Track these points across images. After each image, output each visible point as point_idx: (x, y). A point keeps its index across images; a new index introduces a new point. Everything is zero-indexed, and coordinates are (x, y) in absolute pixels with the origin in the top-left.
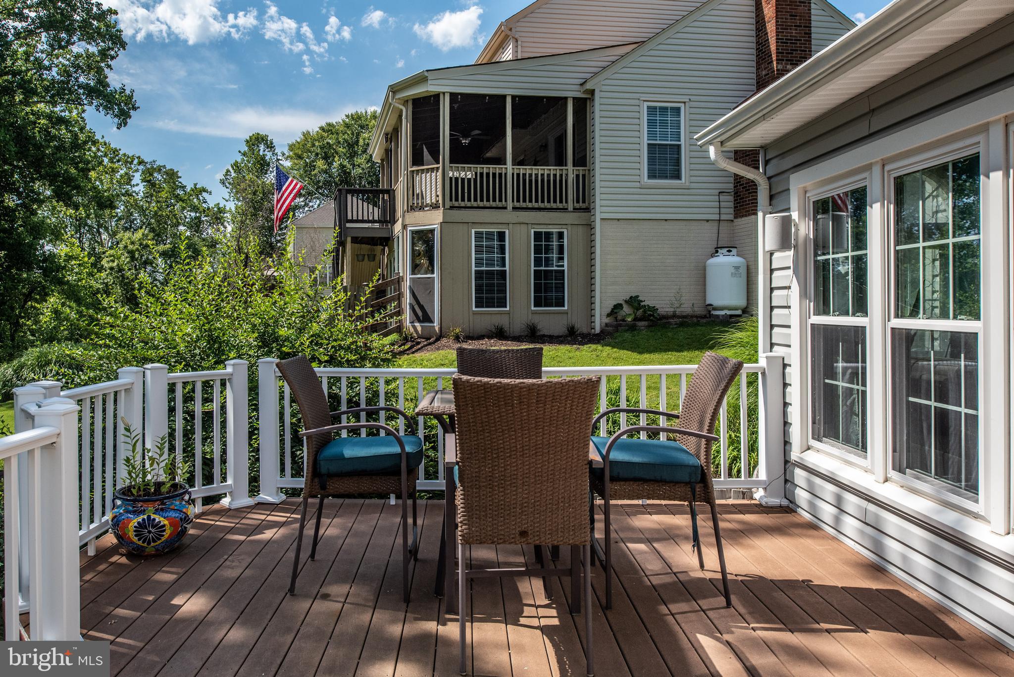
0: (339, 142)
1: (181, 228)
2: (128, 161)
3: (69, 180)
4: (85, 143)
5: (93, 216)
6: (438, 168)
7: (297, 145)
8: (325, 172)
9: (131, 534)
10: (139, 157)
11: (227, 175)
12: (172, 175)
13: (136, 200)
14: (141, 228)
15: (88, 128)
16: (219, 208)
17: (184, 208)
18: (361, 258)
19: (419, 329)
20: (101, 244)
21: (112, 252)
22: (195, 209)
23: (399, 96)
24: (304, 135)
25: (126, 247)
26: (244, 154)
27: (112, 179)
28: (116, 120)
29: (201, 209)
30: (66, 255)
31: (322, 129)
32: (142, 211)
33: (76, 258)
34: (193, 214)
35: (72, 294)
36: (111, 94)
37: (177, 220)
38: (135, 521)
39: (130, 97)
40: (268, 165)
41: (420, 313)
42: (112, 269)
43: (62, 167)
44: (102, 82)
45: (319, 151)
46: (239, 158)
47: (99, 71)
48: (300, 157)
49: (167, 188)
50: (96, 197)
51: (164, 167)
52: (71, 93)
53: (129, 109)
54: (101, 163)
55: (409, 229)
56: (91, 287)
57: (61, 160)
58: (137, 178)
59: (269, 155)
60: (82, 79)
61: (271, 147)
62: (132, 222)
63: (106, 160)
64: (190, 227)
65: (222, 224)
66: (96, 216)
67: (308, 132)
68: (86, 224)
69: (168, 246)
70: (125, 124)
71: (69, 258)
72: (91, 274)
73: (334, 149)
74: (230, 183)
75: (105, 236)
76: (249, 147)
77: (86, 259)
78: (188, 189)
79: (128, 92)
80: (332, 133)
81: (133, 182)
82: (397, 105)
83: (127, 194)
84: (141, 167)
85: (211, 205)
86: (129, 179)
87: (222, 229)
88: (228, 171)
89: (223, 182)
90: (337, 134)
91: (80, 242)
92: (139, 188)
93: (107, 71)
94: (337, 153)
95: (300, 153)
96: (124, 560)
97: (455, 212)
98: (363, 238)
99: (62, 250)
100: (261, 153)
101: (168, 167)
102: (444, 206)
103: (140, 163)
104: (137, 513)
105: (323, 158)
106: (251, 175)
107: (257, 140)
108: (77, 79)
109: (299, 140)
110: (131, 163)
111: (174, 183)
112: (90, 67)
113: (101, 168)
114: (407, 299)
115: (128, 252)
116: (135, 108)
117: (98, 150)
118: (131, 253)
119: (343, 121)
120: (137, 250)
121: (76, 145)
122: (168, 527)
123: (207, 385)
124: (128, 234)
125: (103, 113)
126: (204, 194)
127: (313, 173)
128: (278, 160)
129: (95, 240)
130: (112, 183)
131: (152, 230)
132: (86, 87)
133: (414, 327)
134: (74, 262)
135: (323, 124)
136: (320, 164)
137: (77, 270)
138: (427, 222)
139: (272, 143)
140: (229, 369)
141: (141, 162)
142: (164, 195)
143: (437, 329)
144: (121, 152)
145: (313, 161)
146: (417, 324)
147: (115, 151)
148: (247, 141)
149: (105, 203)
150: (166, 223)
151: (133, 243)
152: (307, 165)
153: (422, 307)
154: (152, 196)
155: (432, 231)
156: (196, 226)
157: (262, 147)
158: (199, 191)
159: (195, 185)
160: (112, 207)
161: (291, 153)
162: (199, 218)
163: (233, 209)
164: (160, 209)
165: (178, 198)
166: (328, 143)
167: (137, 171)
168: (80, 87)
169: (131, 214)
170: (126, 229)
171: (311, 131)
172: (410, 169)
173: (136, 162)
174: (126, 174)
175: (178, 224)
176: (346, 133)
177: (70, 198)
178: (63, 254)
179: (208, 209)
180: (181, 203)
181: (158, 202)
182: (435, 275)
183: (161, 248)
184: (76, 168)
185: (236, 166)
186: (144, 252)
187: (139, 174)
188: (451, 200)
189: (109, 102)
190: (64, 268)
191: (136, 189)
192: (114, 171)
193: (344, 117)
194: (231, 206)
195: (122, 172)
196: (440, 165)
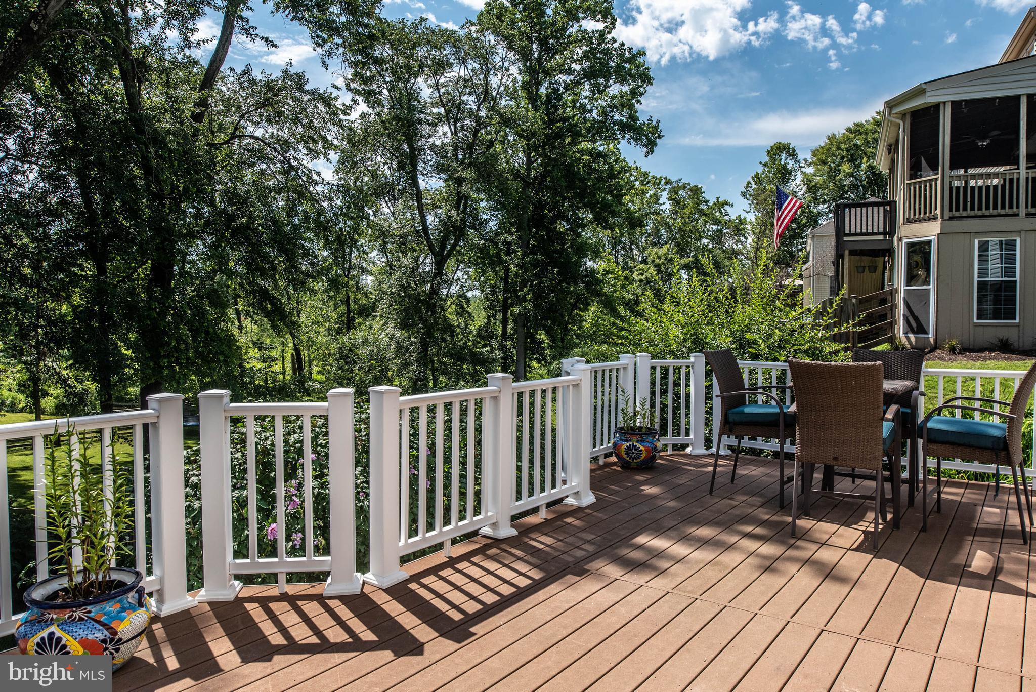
0: (868, 142)
1: (705, 241)
2: (656, 183)
3: (606, 206)
4: (619, 173)
5: (626, 234)
6: (936, 179)
7: (821, 150)
8: (852, 175)
9: (623, 453)
10: (665, 178)
11: (747, 187)
12: (696, 191)
13: (662, 218)
14: (667, 243)
15: (622, 157)
16: (740, 220)
17: (706, 222)
18: (860, 270)
19: (913, 340)
20: (633, 259)
21: (641, 266)
22: (717, 222)
23: (895, 111)
24: (829, 138)
25: (653, 261)
26: (765, 165)
27: (642, 200)
28: (645, 150)
29: (723, 222)
30: (604, 270)
31: (849, 130)
32: (669, 227)
33: (612, 273)
34: (715, 227)
35: (609, 304)
36: (640, 127)
37: (699, 233)
38: (625, 445)
39: (656, 127)
40: (790, 173)
41: (914, 324)
42: (641, 281)
43: (600, 196)
44: (633, 117)
45: (844, 153)
46: (760, 169)
47: (631, 107)
48: (823, 162)
49: (691, 205)
50: (629, 218)
51: (689, 184)
52: (607, 130)
53: (655, 138)
54: (632, 187)
55: (904, 241)
56: (623, 297)
57: (600, 189)
58: (664, 197)
59: (790, 164)
60: (617, 117)
61: (794, 155)
62: (659, 237)
63: (637, 183)
64: (712, 240)
65: (743, 236)
66: (629, 234)
67: (834, 135)
68: (621, 242)
69: (691, 259)
70: (652, 152)
71: (607, 272)
72: (623, 287)
73: (862, 150)
74: (750, 195)
75: (636, 252)
76: (770, 157)
77: (620, 273)
78: (711, 203)
79: (654, 123)
80: (860, 134)
81: (661, 202)
82: (894, 120)
83: (656, 213)
84: (668, 186)
85: (733, 217)
86: (656, 198)
87: (743, 239)
88: (749, 183)
89: (743, 195)
90: (866, 133)
91: (616, 258)
92: (666, 206)
93: (637, 106)
94: (866, 155)
95: (824, 158)
96: (619, 469)
97: (955, 223)
98: (861, 250)
99: (599, 266)
100: (783, 162)
101: (692, 185)
102: (942, 217)
103: (666, 183)
104: (627, 441)
105: (849, 161)
106: (772, 185)
107: (779, 149)
108: (612, 117)
109: (823, 145)
110: (659, 184)
111: (698, 199)
112: (623, 106)
113: (633, 191)
114: (901, 309)
115: (655, 266)
116: (660, 137)
117: (631, 175)
118: (658, 267)
119: (873, 119)
120: (663, 263)
121: (612, 175)
122: (644, 452)
123: (677, 369)
124: (655, 250)
125: (633, 145)
126: (726, 207)
127: (837, 178)
128: (801, 167)
129: (629, 255)
130: (642, 203)
131: (678, 245)
132: (620, 124)
133: (908, 339)
134: (610, 276)
135: (851, 125)
136: (846, 167)
137: (612, 283)
138: (923, 234)
139: (794, 151)
140: (692, 360)
141: (668, 182)
142: (687, 211)
143: (932, 340)
144: (650, 175)
145: (839, 165)
146: (911, 335)
147: (645, 174)
148: (769, 152)
149: (635, 223)
150: (689, 237)
151: (659, 257)
152: (831, 170)
153: (916, 319)
154: (677, 213)
155: (929, 243)
156: (718, 238)
157: (784, 155)
158: (721, 205)
159: (718, 198)
160: (642, 225)
161: (815, 159)
162: (720, 231)
163: (753, 220)
164: (685, 224)
165: (702, 213)
166: (855, 145)
167: (664, 190)
168: (614, 124)
169: (659, 230)
170: (654, 245)
171: (836, 133)
172: (906, 182)
173: (663, 182)
174: (654, 194)
175: (701, 238)
176: (876, 131)
177: (607, 222)
178: (601, 269)
179: (730, 220)
180: (703, 218)
181: (683, 218)
182: (931, 287)
183: (685, 261)
184: (612, 195)
185: (757, 178)
186: (669, 266)
187: (666, 192)
188: (951, 210)
189: (639, 134)
190: (602, 281)
191: (663, 207)
192: (644, 192)
193: (875, 115)
194: (751, 217)
195: (651, 193)
196: (939, 176)
